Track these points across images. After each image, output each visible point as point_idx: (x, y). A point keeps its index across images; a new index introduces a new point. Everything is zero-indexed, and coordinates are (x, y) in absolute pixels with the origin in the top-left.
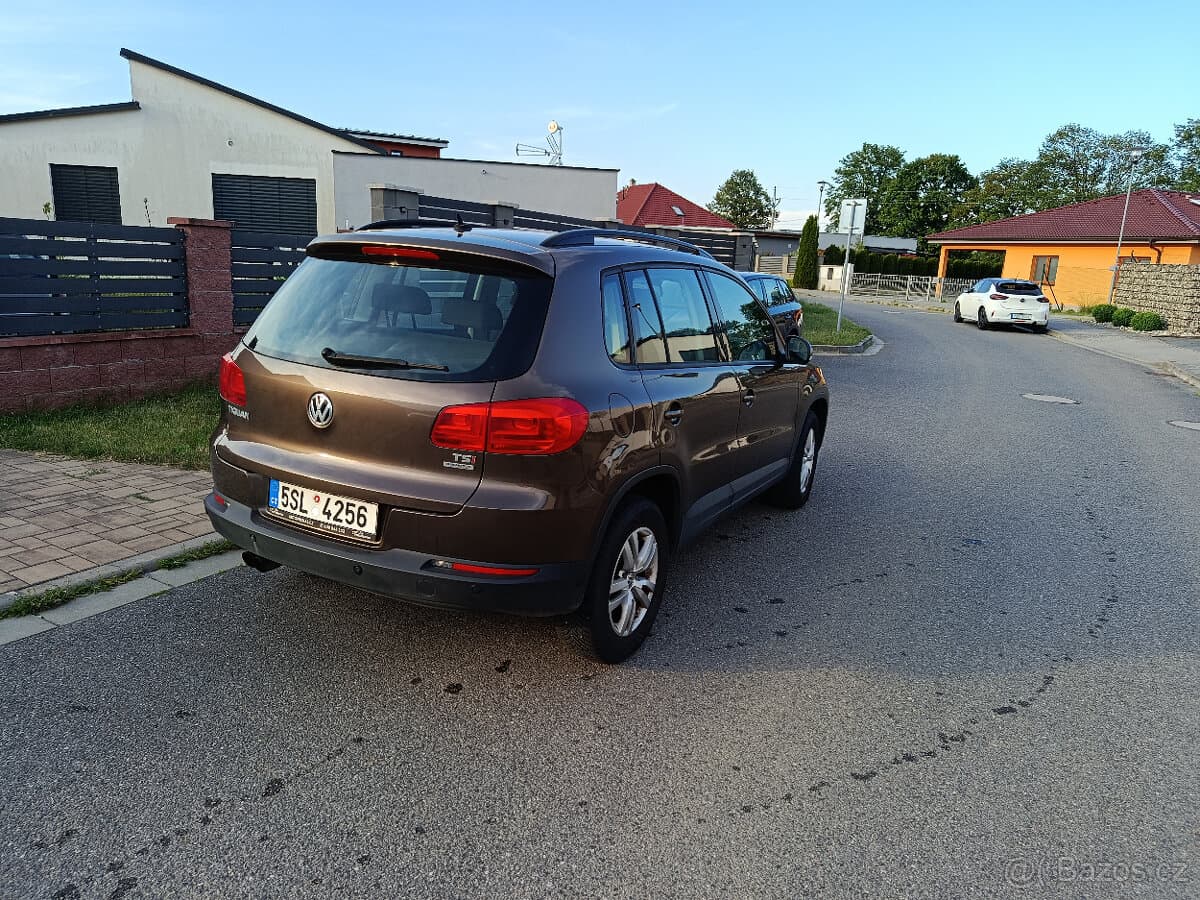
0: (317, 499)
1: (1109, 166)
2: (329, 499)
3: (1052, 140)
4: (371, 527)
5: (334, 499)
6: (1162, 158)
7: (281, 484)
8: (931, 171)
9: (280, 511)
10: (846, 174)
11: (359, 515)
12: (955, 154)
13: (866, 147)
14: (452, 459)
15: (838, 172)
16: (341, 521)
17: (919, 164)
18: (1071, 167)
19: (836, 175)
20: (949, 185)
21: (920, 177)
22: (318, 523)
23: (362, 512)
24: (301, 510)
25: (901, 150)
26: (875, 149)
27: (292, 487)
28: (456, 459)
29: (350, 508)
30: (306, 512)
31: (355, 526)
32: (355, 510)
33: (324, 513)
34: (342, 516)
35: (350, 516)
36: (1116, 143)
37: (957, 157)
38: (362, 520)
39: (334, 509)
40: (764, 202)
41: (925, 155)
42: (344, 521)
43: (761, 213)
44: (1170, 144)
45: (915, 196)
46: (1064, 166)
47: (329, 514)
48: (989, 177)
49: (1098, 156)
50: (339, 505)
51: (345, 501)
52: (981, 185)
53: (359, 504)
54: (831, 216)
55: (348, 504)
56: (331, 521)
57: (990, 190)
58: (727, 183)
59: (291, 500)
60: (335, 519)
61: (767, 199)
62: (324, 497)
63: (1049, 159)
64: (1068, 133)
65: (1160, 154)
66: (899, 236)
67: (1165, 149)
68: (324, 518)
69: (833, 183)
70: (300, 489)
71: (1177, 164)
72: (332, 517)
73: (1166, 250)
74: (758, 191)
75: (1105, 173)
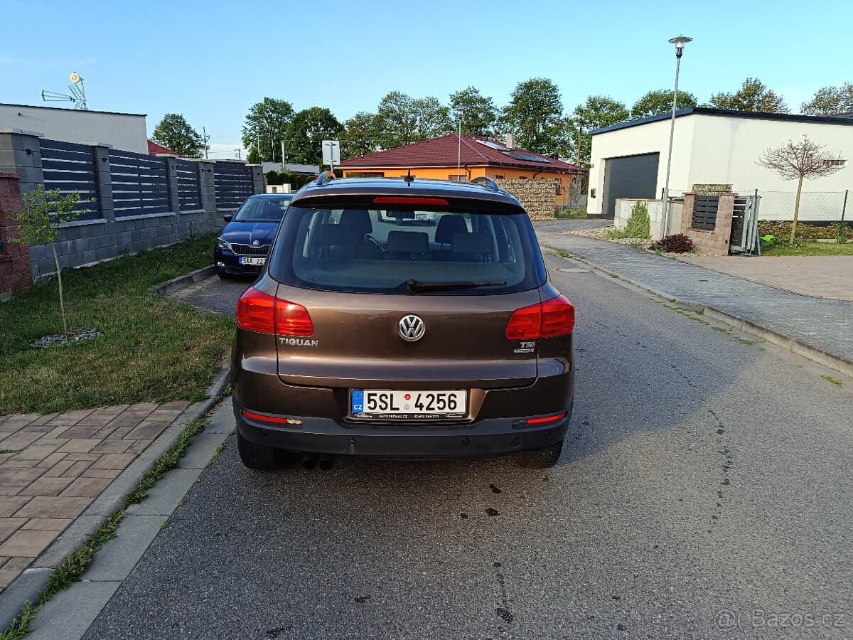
0: (408, 397)
1: (418, 118)
2: (420, 395)
3: (385, 101)
4: (461, 408)
5: (424, 394)
6: (446, 115)
7: (366, 393)
8: (313, 119)
9: (367, 414)
10: (255, 119)
11: (450, 401)
12: (327, 108)
13: (266, 99)
14: (519, 347)
15: (249, 117)
16: (433, 409)
17: (305, 114)
18: (398, 118)
19: (247, 120)
20: (326, 129)
21: (306, 123)
22: (411, 415)
23: (452, 398)
24: (392, 409)
25: (289, 103)
26: (273, 103)
27: (379, 393)
28: (523, 346)
29: (441, 398)
30: (398, 409)
31: (447, 410)
32: (446, 399)
33: (416, 406)
34: (434, 405)
35: (441, 405)
36: (419, 104)
37: (328, 109)
38: (452, 405)
39: (425, 401)
40: (195, 139)
41: (308, 108)
42: (436, 409)
43: (193, 145)
44: (450, 107)
45: (305, 135)
46: (394, 118)
47: (421, 407)
48: (351, 124)
49: (412, 112)
50: (431, 398)
51: (435, 393)
52: (346, 129)
53: (448, 393)
54: (248, 149)
55: (439, 395)
56: (424, 411)
57: (353, 132)
58: (162, 124)
59: (379, 403)
60: (428, 408)
61: (196, 135)
62: (414, 394)
63: (385, 113)
64: (392, 97)
65: (444, 112)
66: (300, 163)
67: (447, 109)
68: (417, 411)
69: (246, 126)
70: (388, 393)
71: (453, 118)
72: (424, 409)
73: (473, 170)
74: (188, 129)
75: (417, 123)
